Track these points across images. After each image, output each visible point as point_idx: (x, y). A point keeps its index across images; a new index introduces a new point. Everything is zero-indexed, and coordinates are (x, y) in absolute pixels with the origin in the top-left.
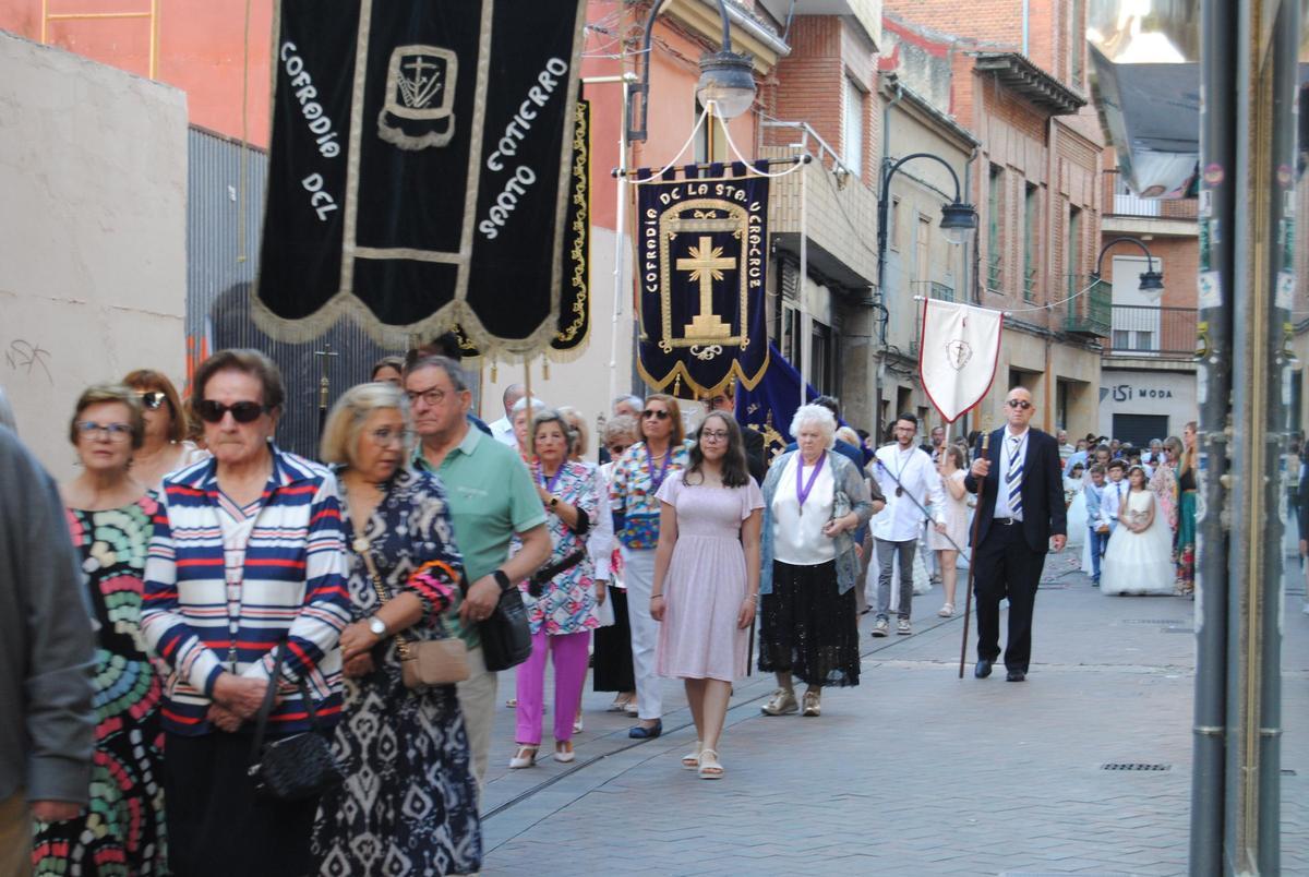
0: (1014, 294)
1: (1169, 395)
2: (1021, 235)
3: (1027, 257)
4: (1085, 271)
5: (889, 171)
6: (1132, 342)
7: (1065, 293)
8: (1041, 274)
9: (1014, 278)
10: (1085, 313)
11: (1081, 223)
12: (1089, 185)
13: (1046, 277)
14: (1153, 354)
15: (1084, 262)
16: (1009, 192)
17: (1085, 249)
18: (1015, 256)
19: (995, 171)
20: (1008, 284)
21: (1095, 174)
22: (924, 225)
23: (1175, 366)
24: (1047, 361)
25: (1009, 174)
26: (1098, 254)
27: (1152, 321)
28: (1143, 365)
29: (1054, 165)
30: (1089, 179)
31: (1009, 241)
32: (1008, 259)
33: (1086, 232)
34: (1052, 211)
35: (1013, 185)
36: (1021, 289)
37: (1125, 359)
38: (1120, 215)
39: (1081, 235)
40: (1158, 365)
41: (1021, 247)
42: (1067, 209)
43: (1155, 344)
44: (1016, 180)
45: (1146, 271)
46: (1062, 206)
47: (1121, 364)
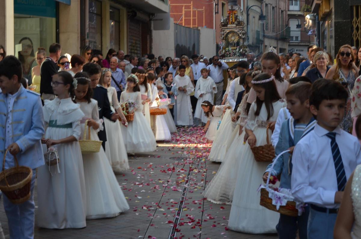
0: (271, 30)
1: (303, 51)
2: (272, 18)
3: (273, 22)
4: (284, 25)
5: (248, 9)
6: (294, 39)
7: (281, 30)
8: (276, 26)
9: (271, 27)
10: (285, 34)
11: (283, 14)
12: (285, 6)
13: (277, 26)
14: (299, 42)
15: (284, 22)
16: (269, 9)
17: (284, 19)
18: (271, 23)
19: (266, 5)
20: (269, 28)
21: (286, 3)
22: (254, 19)
23: (304, 44)
24: (277, 45)
25: (269, 5)
26: (287, 20)
27: (298, 34)
28: (297, 44)
29: (278, 2)
30: (285, 4)
31: (269, 20)
32: (269, 23)
33: (284, 16)
34: (278, 12)
35: (270, 8)
36: (272, 30)
37: (293, 43)
38: (291, 11)
39: (283, 17)
40: (300, 44)
41: (272, 20)
42: (280, 11)
43: (299, 39)
44: (270, 6)
45: (298, 24)
46: (279, 10)
47: (292, 44)
